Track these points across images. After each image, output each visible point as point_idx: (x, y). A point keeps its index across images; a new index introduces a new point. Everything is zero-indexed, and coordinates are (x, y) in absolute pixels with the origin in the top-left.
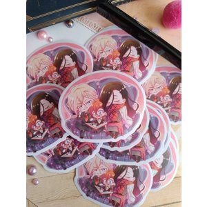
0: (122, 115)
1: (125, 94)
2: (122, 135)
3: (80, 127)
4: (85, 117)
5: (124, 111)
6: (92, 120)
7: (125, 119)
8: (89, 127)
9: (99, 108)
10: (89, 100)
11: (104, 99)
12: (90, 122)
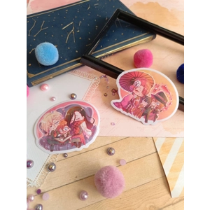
1: (83, 113)
2: (84, 144)
3: (51, 143)
4: (55, 134)
6: (59, 135)
8: (57, 141)
9: (65, 125)
10: (57, 121)
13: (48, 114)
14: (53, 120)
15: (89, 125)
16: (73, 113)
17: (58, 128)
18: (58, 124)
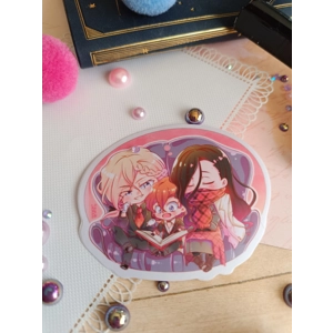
0: (221, 213)
1: (225, 169)
3: (124, 241)
4: (138, 215)
5: (224, 204)
6: (151, 223)
7: (229, 224)
9: (170, 196)
10: (147, 179)
11: (182, 177)
12: (148, 228)
13: (124, 152)
14: (135, 172)
15: (241, 208)
16: (196, 163)
17: (150, 200)
18: (150, 189)
